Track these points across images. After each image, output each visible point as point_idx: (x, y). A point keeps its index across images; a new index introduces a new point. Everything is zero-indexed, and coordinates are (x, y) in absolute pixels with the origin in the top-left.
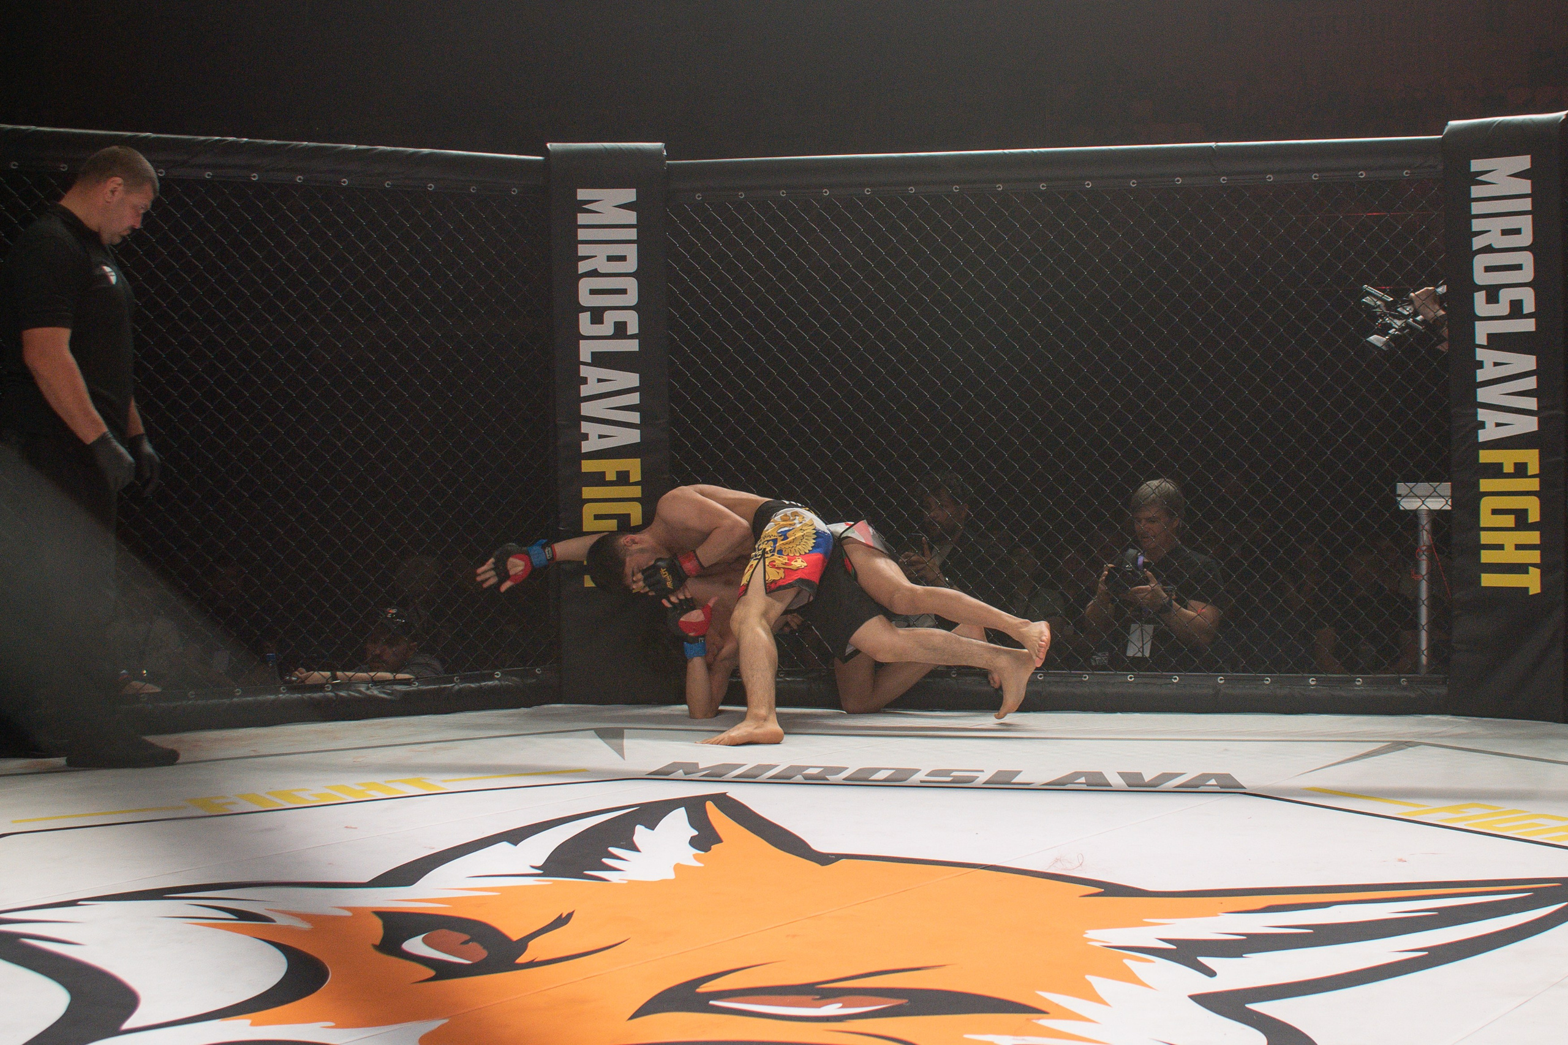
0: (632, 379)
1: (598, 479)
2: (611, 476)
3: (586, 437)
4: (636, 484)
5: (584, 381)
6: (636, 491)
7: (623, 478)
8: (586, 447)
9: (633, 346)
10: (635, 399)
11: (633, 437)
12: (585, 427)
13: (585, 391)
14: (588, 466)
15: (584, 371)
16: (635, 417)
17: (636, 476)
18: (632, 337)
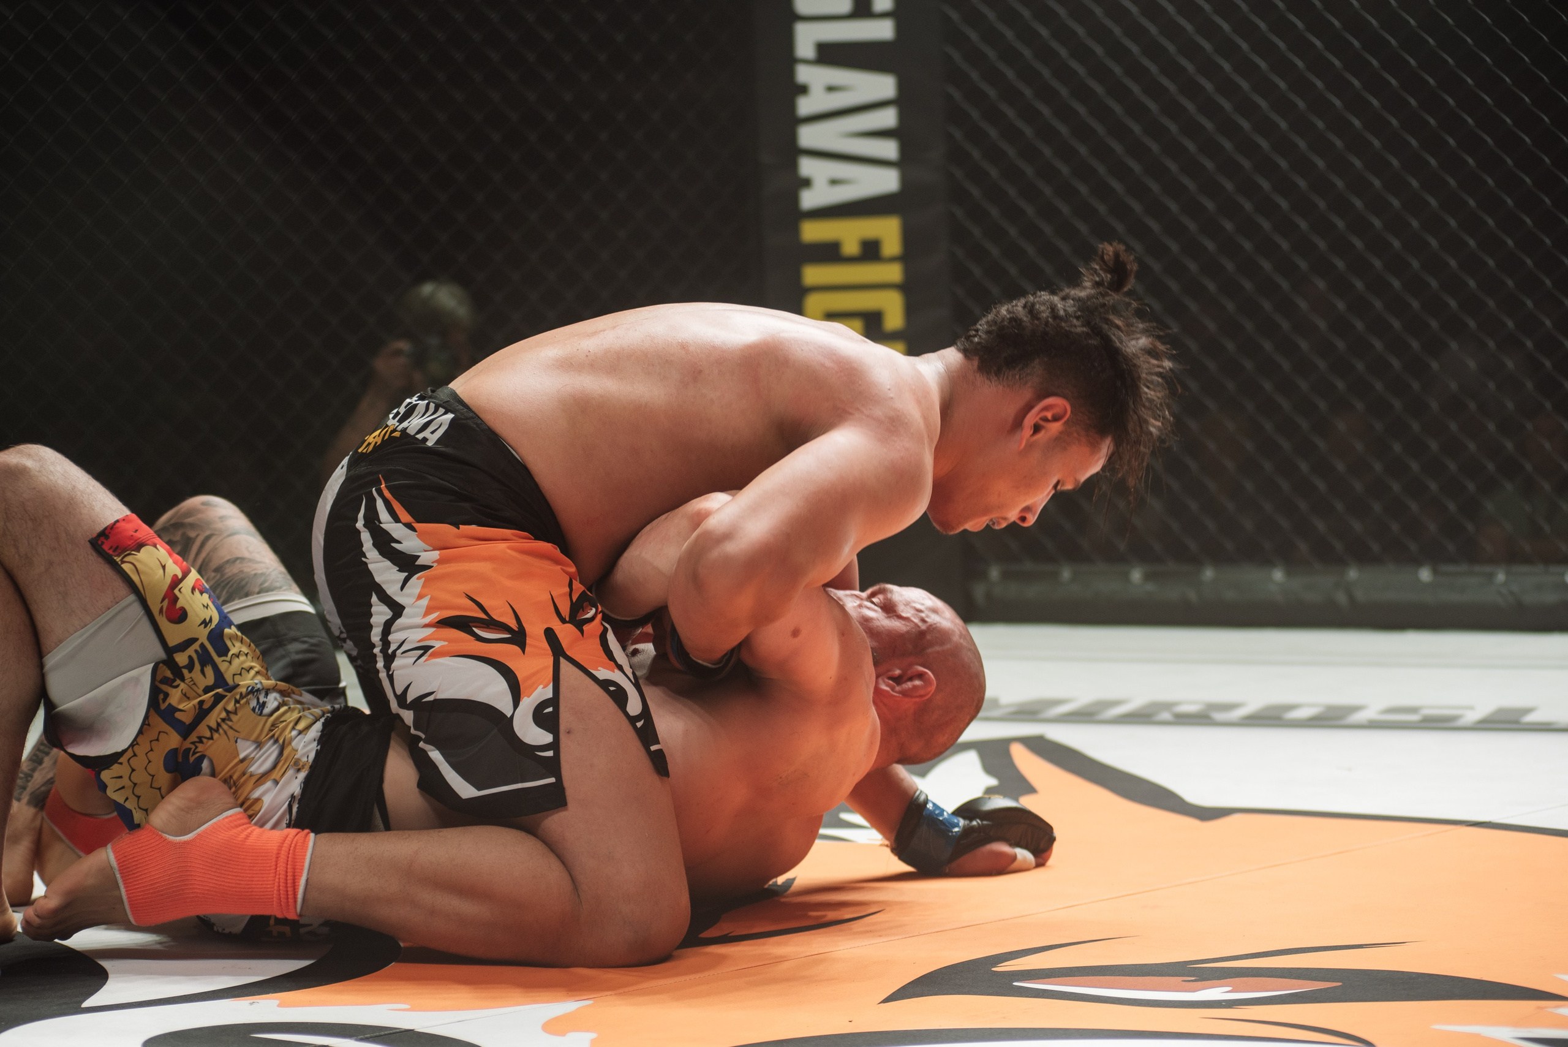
0: (884, 86)
1: (830, 253)
2: (851, 247)
3: (807, 183)
4: (892, 260)
5: (803, 90)
6: (894, 273)
7: (871, 251)
8: (809, 199)
9: (882, 30)
10: (888, 118)
11: (887, 181)
12: (807, 167)
13: (805, 106)
14: (812, 232)
15: (804, 74)
16: (889, 149)
17: (892, 245)
18: (884, 15)
